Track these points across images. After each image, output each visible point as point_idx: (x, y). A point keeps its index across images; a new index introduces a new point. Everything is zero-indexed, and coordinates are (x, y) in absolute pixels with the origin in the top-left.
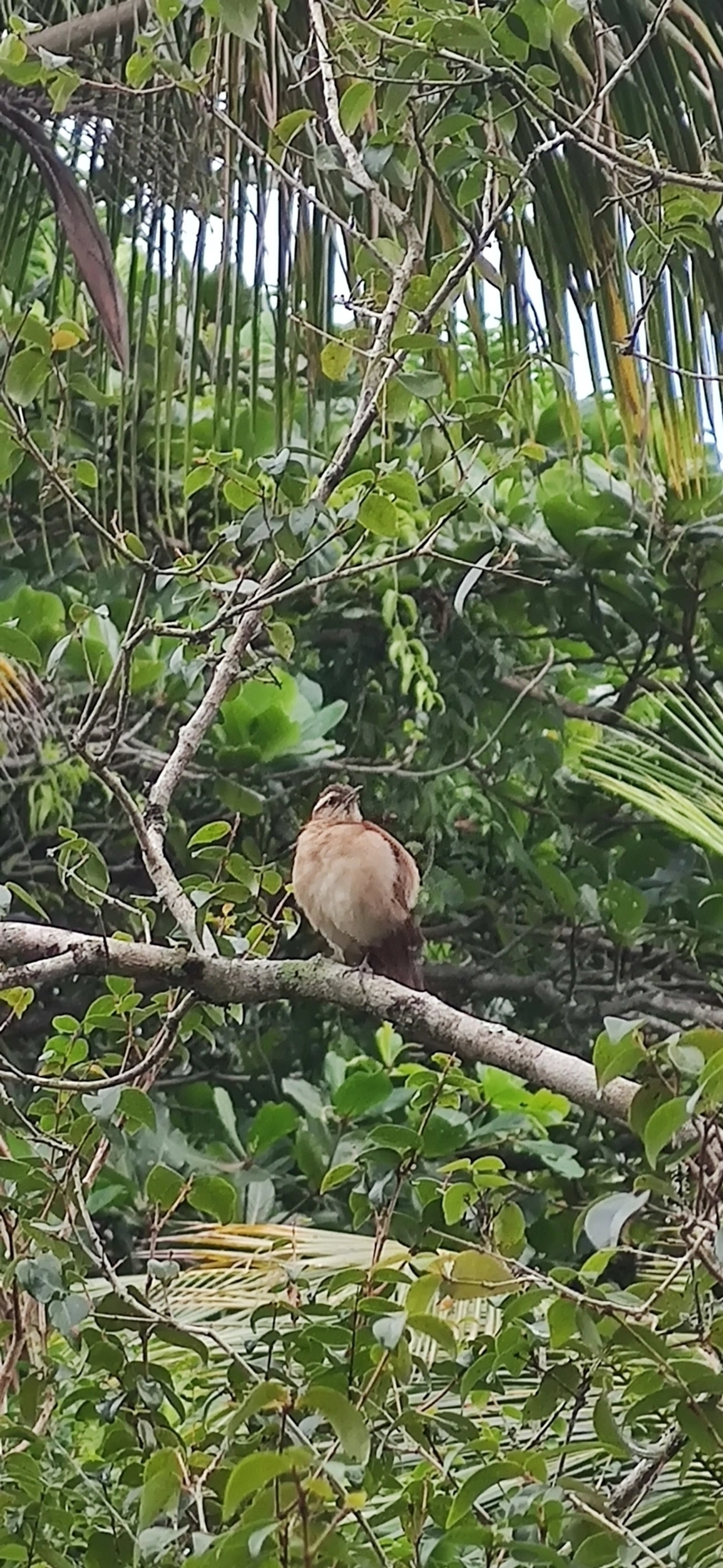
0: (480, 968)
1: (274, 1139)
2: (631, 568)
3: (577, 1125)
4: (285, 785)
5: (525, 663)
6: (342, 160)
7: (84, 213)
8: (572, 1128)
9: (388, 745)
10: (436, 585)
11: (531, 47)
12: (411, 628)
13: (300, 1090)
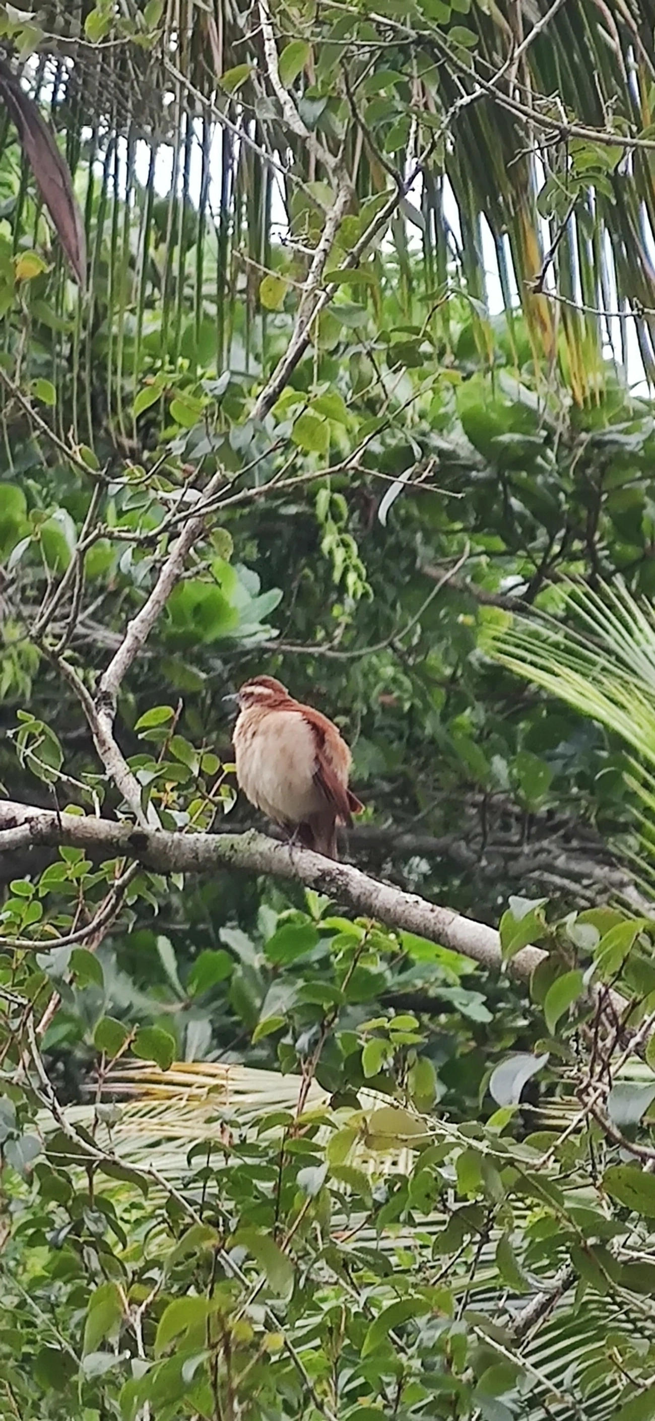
0: (400, 829)
1: (211, 984)
2: (541, 470)
3: (486, 974)
4: (225, 662)
5: (445, 555)
6: (280, 111)
7: (47, 143)
8: (481, 977)
9: (319, 627)
10: (364, 484)
11: (453, 11)
12: (342, 524)
13: (235, 939)
